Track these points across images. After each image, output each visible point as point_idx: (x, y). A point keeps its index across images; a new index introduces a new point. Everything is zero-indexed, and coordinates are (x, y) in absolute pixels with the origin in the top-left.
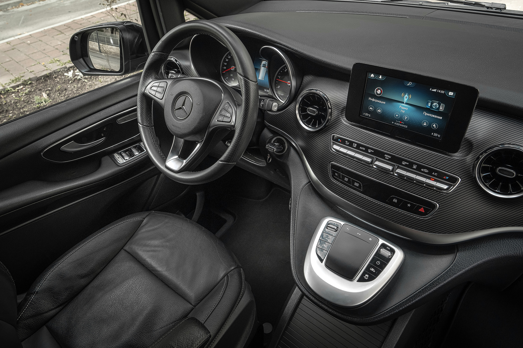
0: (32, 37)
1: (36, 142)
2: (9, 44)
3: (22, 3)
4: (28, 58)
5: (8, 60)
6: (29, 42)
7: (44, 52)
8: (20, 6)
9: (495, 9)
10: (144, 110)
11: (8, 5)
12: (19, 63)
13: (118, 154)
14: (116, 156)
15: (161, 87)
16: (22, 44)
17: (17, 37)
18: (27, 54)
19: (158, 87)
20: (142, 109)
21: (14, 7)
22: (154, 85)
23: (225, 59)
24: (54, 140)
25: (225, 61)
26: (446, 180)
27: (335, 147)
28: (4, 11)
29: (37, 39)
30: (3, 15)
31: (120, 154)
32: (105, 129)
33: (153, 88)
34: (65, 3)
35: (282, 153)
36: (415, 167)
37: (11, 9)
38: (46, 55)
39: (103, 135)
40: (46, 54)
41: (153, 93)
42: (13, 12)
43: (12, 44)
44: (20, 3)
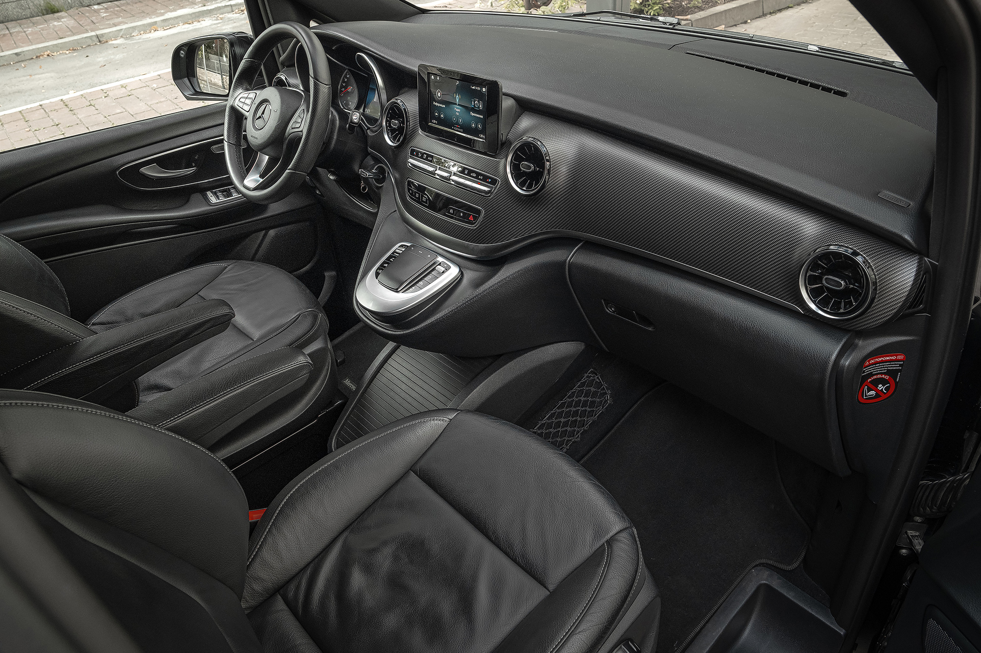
0: (161, 78)
1: (115, 157)
2: (125, 87)
3: (155, 26)
4: (150, 109)
5: (118, 111)
6: (155, 86)
7: (175, 101)
8: (153, 31)
9: (669, 25)
10: (232, 126)
11: (134, 28)
12: (134, 116)
13: (212, 192)
14: (209, 194)
15: (250, 98)
16: (144, 89)
17: (137, 78)
18: (149, 103)
19: (247, 98)
20: (229, 124)
21: (142, 32)
22: (243, 96)
23: (344, 79)
24: (133, 158)
25: (343, 81)
26: (488, 182)
27: (411, 160)
28: (126, 39)
29: (168, 81)
30: (123, 44)
31: (215, 194)
32: (196, 158)
33: (242, 100)
34: (224, 28)
35: (381, 185)
36: (466, 172)
37: (137, 35)
38: (176, 107)
39: (194, 165)
40: (178, 104)
41: (241, 105)
42: (140, 40)
43: (129, 88)
44: (153, 25)
